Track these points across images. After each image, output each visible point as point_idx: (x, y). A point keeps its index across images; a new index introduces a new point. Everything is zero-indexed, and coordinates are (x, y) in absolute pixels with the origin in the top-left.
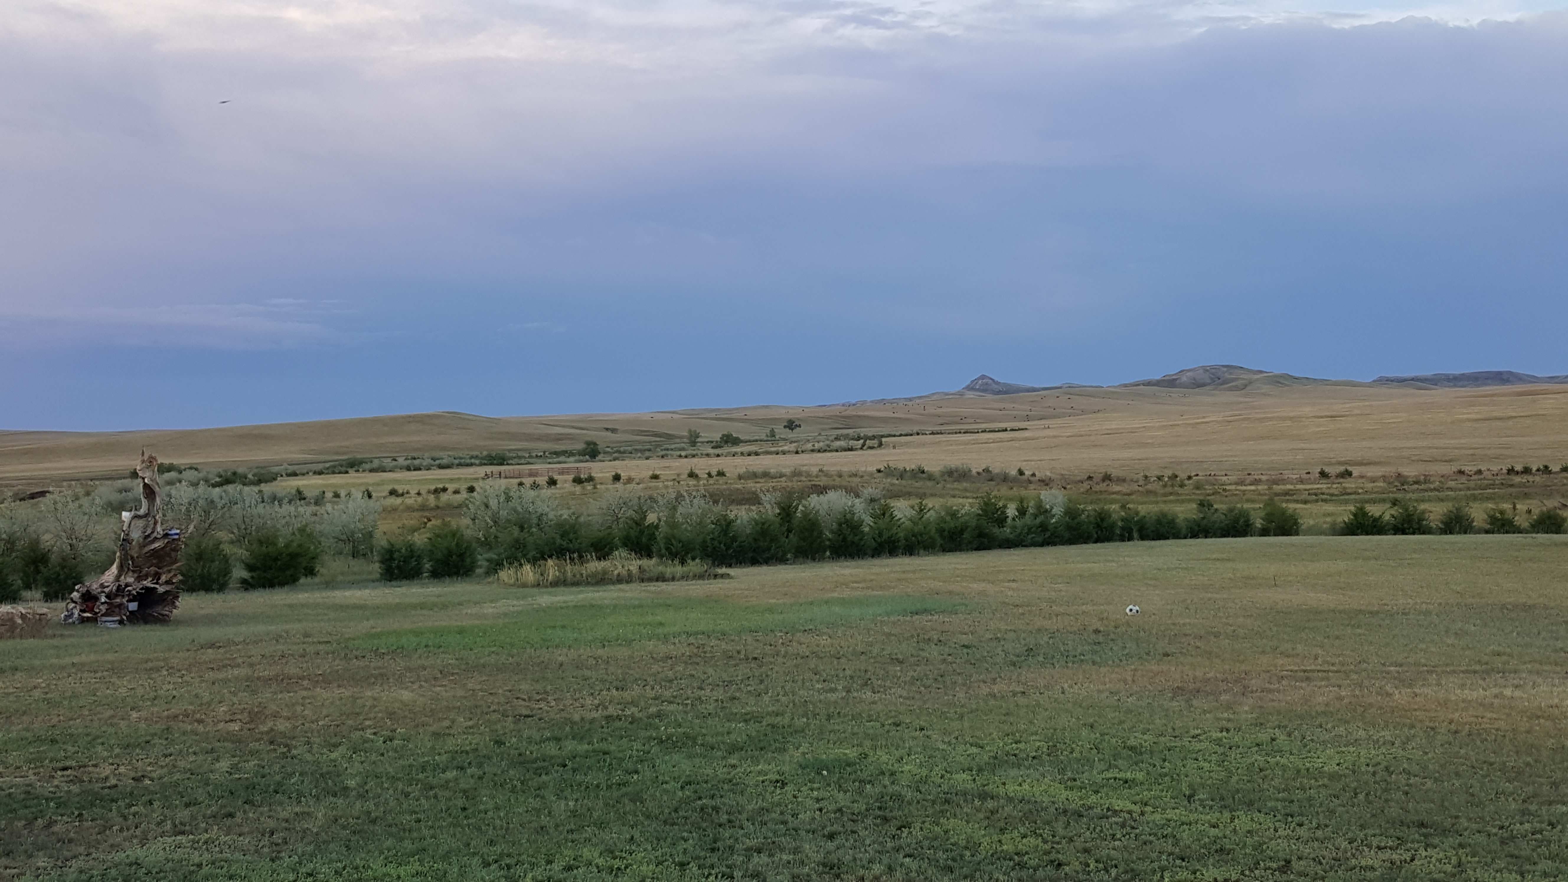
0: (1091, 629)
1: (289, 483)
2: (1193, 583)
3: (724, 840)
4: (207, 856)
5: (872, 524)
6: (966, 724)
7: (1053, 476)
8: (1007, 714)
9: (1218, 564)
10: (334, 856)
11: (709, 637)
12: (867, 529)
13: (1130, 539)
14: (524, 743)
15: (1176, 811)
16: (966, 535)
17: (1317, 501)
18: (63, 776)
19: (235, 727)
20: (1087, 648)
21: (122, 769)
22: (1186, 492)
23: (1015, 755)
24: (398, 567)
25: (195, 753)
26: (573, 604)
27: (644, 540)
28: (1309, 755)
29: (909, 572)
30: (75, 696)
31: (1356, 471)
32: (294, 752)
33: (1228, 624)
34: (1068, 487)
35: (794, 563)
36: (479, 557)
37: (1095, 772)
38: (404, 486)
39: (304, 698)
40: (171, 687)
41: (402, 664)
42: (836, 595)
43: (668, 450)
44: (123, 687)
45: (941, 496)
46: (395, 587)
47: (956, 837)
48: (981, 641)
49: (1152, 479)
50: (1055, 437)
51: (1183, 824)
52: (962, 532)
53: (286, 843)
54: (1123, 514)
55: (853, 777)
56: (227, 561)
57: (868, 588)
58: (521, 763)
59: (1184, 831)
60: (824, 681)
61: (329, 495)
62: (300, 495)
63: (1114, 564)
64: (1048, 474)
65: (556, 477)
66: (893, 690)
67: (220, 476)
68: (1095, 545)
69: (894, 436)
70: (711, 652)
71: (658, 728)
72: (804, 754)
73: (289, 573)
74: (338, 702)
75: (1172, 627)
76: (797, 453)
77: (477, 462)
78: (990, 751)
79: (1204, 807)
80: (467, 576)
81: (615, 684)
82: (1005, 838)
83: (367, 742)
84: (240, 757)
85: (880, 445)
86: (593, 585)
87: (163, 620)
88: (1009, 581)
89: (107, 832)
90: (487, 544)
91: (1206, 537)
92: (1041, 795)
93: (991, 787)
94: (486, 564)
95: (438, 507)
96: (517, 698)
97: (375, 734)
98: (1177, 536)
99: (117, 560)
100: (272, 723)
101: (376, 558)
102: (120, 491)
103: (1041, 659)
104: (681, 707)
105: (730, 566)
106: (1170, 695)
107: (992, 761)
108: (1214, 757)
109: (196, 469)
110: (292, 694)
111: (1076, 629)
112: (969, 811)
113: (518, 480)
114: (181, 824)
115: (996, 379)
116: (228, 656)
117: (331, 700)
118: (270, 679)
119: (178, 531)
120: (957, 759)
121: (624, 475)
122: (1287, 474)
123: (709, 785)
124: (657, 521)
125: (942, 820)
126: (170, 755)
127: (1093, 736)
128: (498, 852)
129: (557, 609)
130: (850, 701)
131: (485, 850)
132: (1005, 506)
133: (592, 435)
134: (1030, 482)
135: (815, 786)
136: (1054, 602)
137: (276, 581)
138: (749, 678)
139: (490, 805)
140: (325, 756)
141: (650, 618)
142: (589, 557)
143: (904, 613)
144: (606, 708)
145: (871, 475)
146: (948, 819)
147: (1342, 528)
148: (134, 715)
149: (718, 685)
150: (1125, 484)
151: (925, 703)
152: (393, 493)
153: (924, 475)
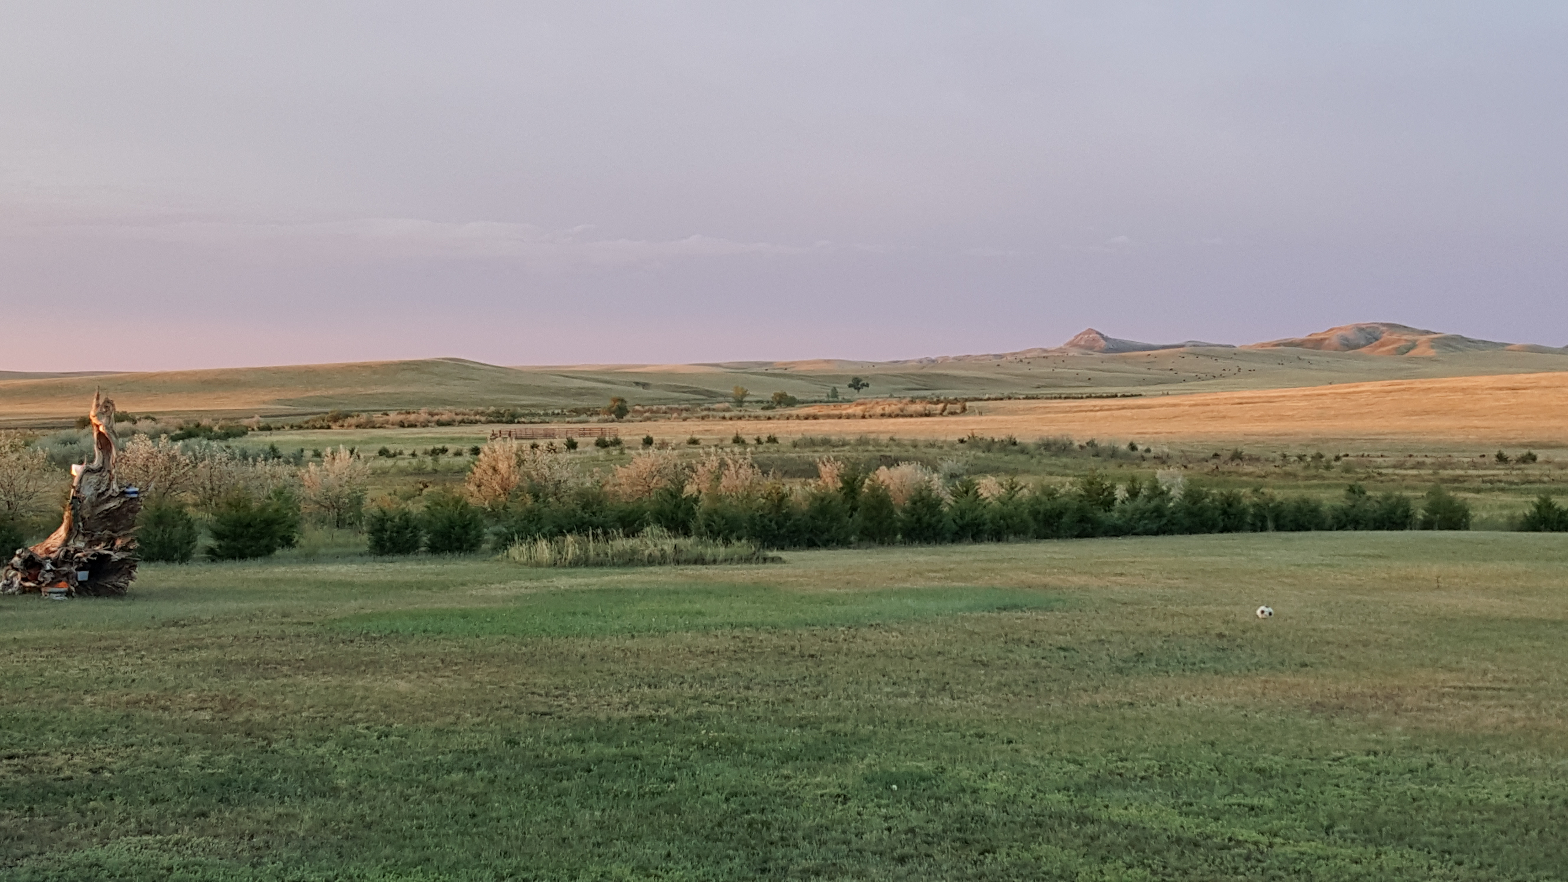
0: (1213, 632)
1: (261, 438)
2: (1338, 582)
3: (776, 860)
4: (178, 859)
5: (953, 503)
6: (1063, 737)
7: (1172, 453)
8: (1112, 728)
9: (1369, 561)
10: (324, 863)
11: (757, 630)
12: (946, 509)
13: (1263, 529)
14: (542, 744)
15: (1313, 844)
16: (1065, 519)
17: (1491, 490)
18: (9, 765)
19: (206, 716)
20: (1208, 654)
21: (77, 760)
22: (1334, 476)
23: (1121, 775)
24: (391, 539)
25: (160, 744)
26: (596, 587)
27: (680, 515)
28: (1473, 784)
29: (995, 561)
30: (18, 676)
31: (1541, 455)
32: (275, 746)
33: (1380, 632)
34: (1190, 466)
35: (859, 547)
36: (485, 530)
37: (1215, 797)
38: (396, 446)
39: (284, 686)
40: (130, 669)
41: (397, 651)
42: (908, 585)
43: (709, 409)
44: (74, 668)
45: (1035, 473)
46: (386, 562)
47: (1049, 864)
48: (1081, 643)
49: (1292, 460)
50: (1174, 405)
51: (1319, 858)
52: (1060, 515)
53: (268, 847)
54: (1255, 499)
55: (929, 792)
56: (190, 528)
57: (946, 578)
58: (538, 766)
59: (1320, 866)
60: (894, 684)
61: (308, 453)
62: (274, 453)
63: (1243, 558)
64: (1166, 450)
65: (576, 439)
66: (976, 697)
67: (181, 429)
68: (1221, 535)
69: (981, 400)
70: (759, 647)
71: (698, 731)
72: (870, 766)
73: (264, 542)
74: (323, 692)
75: (1312, 633)
76: (864, 417)
77: (483, 419)
78: (1090, 769)
79: (1345, 840)
80: (470, 551)
81: (646, 680)
82: (1107, 867)
83: (358, 737)
84: (213, 750)
85: (964, 409)
86: (619, 566)
87: (117, 593)
88: (1116, 575)
89: (62, 829)
90: (495, 515)
91: (1356, 529)
92: (1151, 820)
93: (1091, 809)
94: (492, 538)
95: (436, 471)
96: (533, 693)
97: (368, 728)
98: (1320, 527)
99: (66, 522)
100: (249, 712)
101: (365, 528)
102: (65, 443)
103: (1153, 665)
104: (724, 710)
105: (782, 549)
106: (1308, 711)
107: (1092, 780)
108: (1359, 784)
109: (153, 419)
110: (269, 681)
111: (1195, 632)
112: (1065, 836)
113: (532, 441)
114: (147, 821)
115: (1105, 334)
116: (194, 635)
117: (316, 688)
118: (244, 664)
119: (137, 489)
120: (1051, 777)
121: (656, 439)
122: (1457, 457)
123: (759, 798)
124: (696, 493)
125: (1032, 846)
126: (132, 746)
127: (1214, 755)
128: (514, 865)
129: (577, 592)
130: (925, 707)
131: (498, 862)
132: (1113, 486)
133: (621, 390)
134: (1143, 459)
135: (883, 802)
136: (1169, 600)
137: (248, 551)
138: (805, 677)
139: (503, 812)
140: (310, 753)
141: (687, 606)
142: (615, 533)
143: (990, 609)
144: (637, 707)
145: (952, 445)
146: (1040, 844)
147: (1522, 523)
148: (89, 699)
149: (768, 685)
150: (1258, 464)
151: (1014, 711)
152: (383, 453)
153: (1016, 448)
